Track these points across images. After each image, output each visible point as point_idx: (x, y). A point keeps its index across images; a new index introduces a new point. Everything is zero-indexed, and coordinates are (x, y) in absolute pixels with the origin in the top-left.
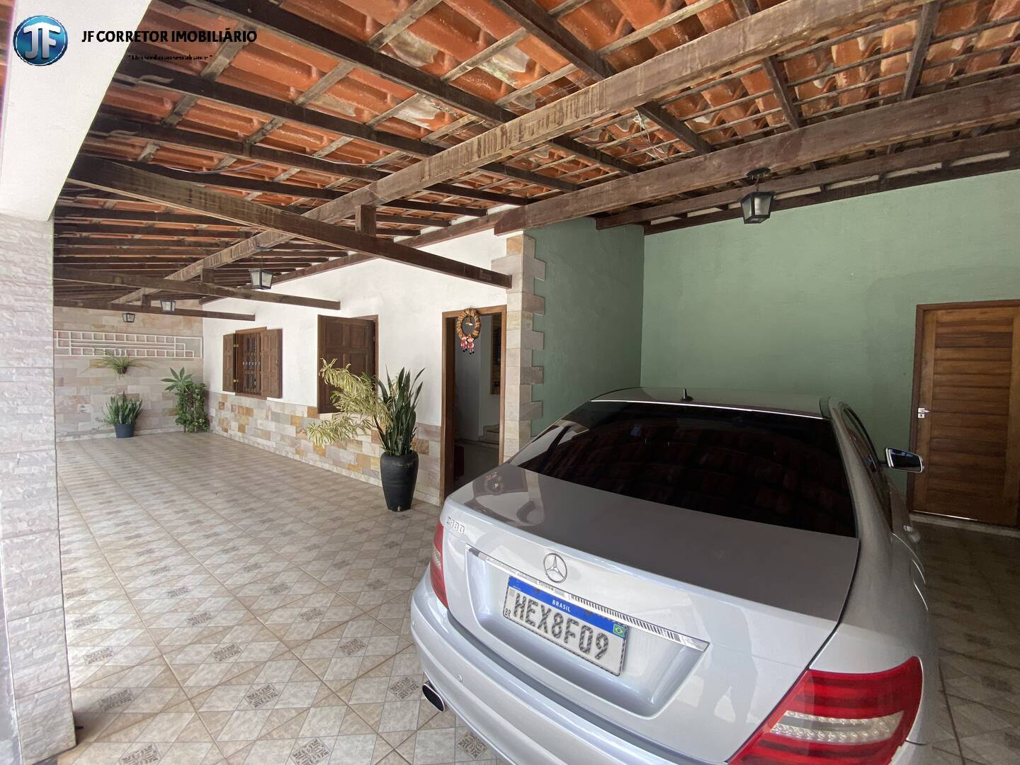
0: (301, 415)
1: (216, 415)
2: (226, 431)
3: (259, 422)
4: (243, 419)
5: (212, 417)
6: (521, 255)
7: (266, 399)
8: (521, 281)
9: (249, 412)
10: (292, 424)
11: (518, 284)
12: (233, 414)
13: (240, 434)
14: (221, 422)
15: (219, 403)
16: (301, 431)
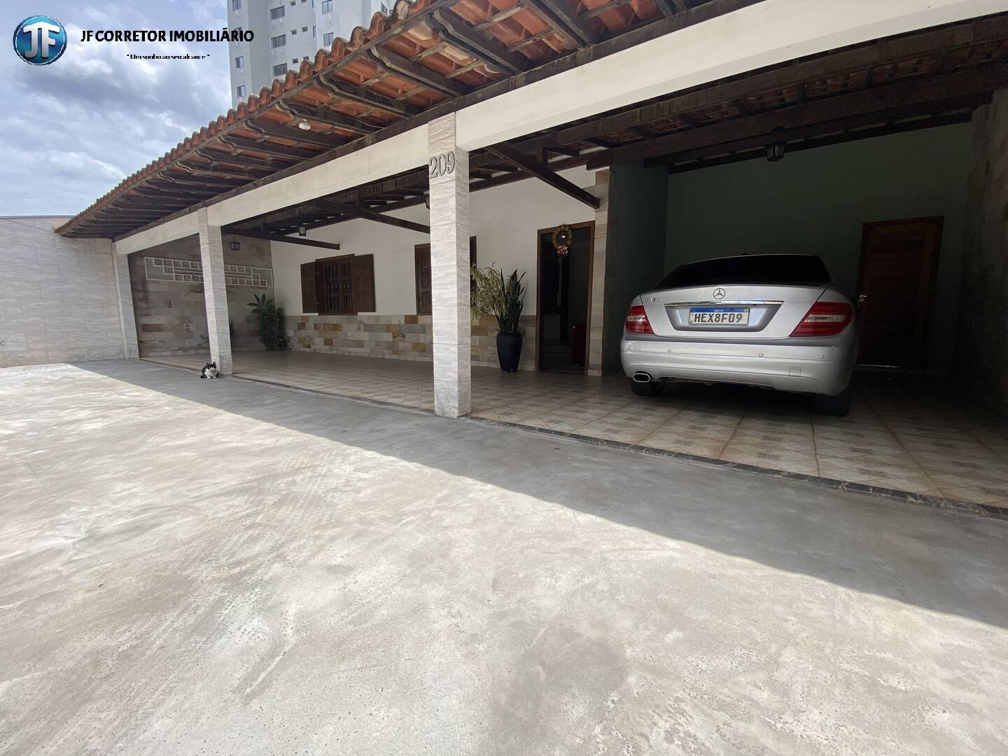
0: (398, 323)
1: (295, 335)
2: (309, 347)
3: (349, 334)
4: (330, 335)
5: (290, 337)
6: (608, 184)
7: (357, 314)
8: (607, 203)
9: (336, 327)
10: (388, 331)
11: (605, 205)
12: (317, 332)
13: (327, 347)
14: (301, 340)
15: (298, 324)
16: (398, 336)
